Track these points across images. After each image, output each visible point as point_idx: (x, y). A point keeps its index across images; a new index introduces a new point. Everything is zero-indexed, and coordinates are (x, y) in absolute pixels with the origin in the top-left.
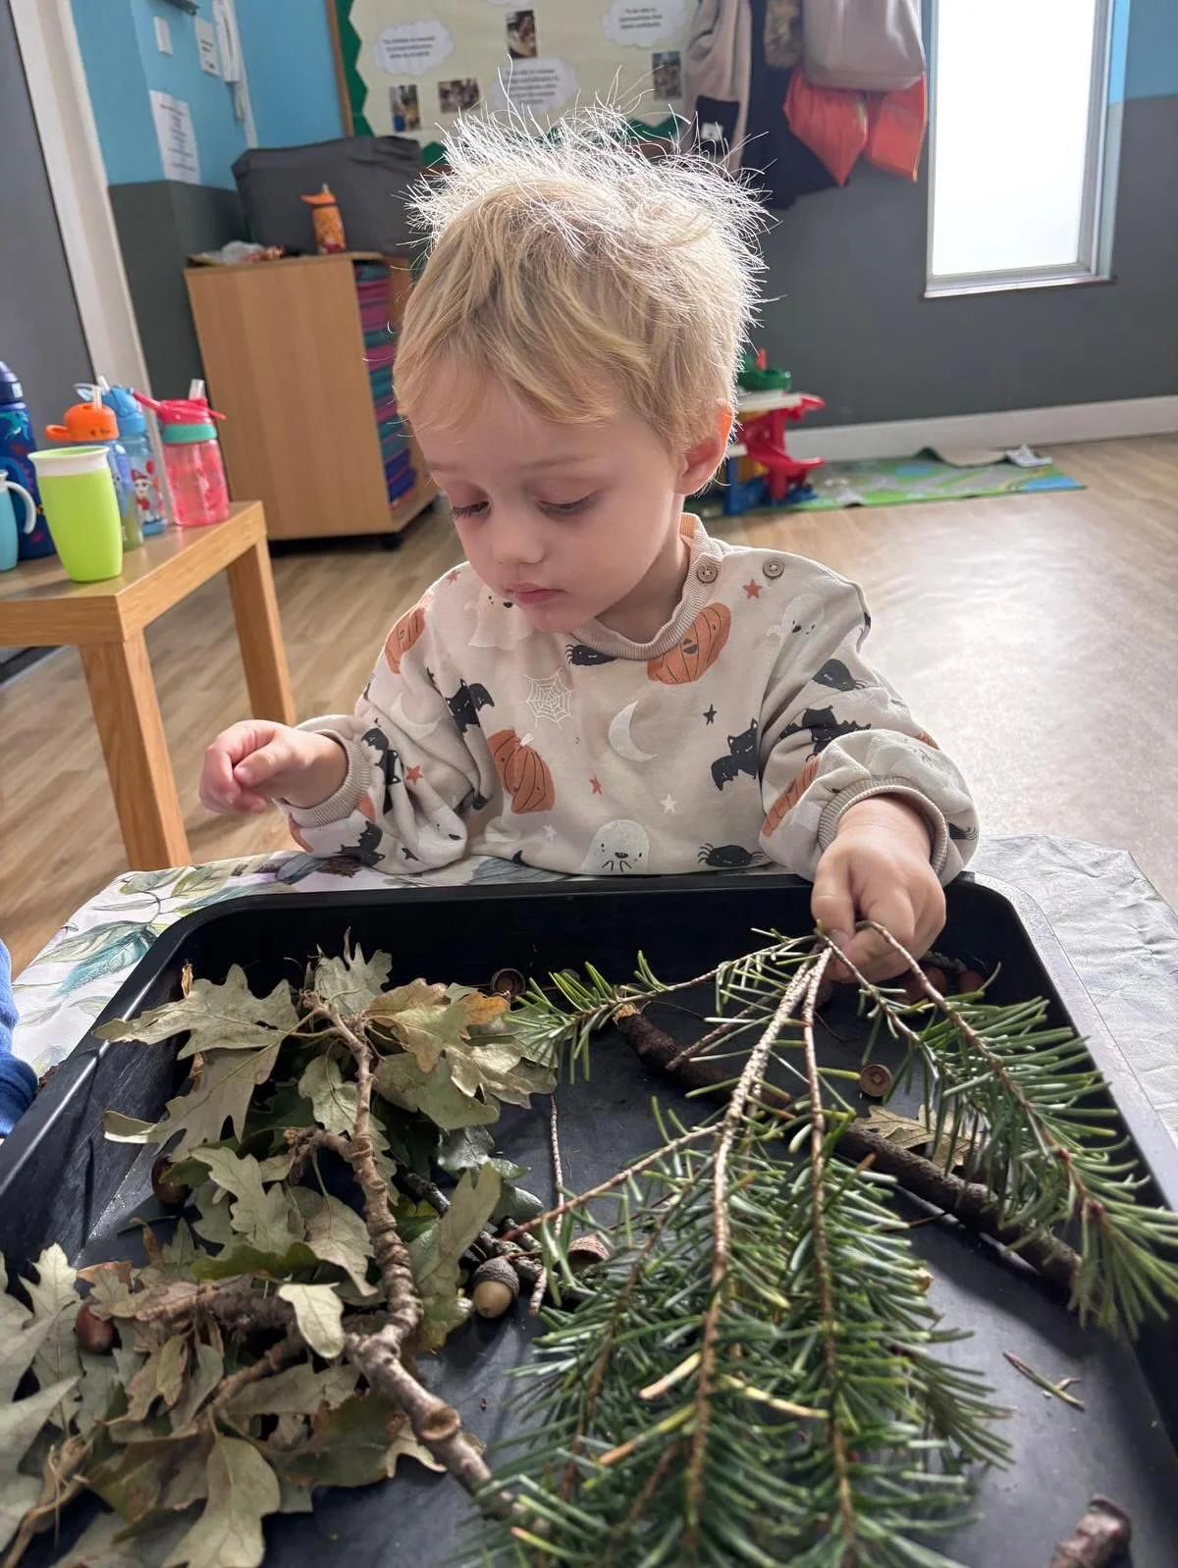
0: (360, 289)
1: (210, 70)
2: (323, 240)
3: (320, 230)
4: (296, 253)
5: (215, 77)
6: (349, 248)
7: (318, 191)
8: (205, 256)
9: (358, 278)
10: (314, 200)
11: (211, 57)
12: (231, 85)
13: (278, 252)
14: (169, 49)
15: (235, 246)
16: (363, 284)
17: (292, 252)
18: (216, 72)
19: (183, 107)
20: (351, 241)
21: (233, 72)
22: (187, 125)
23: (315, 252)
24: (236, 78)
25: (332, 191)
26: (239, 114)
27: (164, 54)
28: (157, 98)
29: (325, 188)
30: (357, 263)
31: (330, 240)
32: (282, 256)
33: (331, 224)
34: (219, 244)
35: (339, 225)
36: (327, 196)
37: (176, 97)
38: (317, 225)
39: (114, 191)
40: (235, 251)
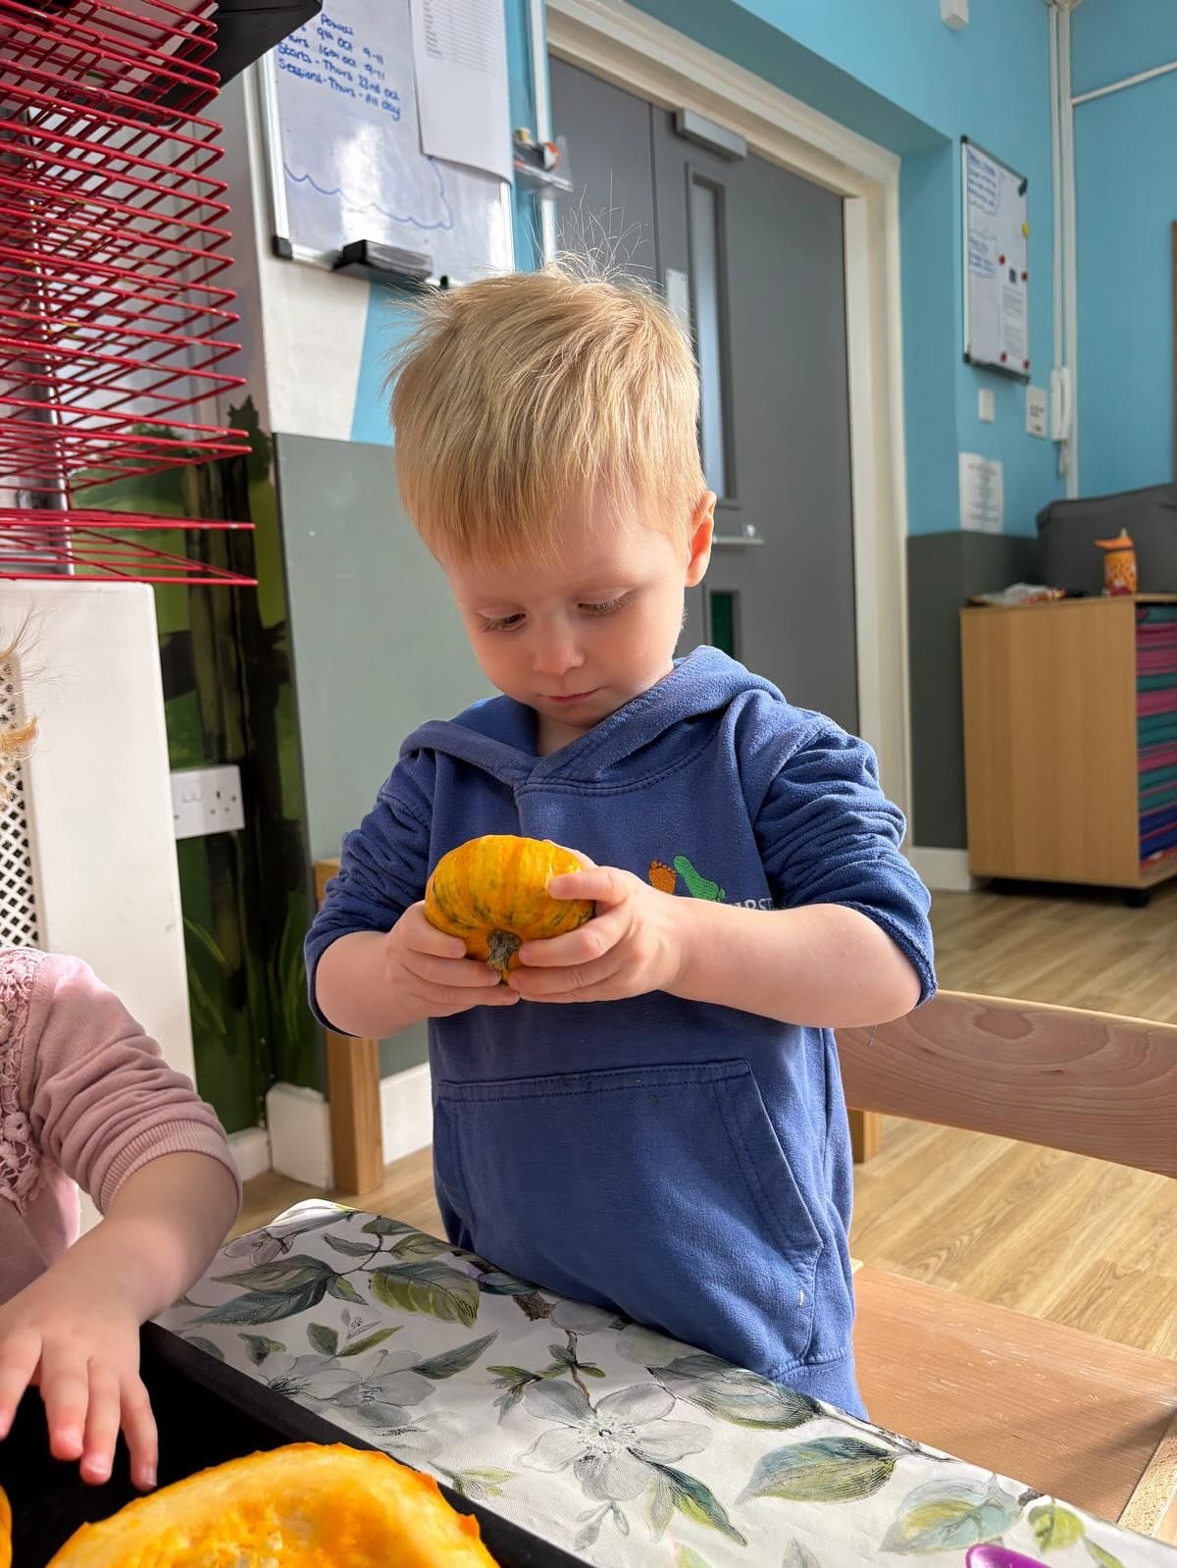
0: (1140, 632)
1: (1037, 433)
2: (1111, 582)
3: (1110, 574)
4: (1079, 595)
5: (1042, 439)
6: (1140, 590)
7: (1116, 536)
8: (986, 598)
9: (1139, 621)
10: (1108, 544)
11: (1040, 421)
12: (1059, 445)
13: (1058, 594)
14: (991, 417)
15: (1018, 588)
16: (1147, 626)
17: (1074, 594)
18: (1043, 433)
19: (997, 466)
20: (1142, 585)
21: (1060, 433)
22: (997, 483)
23: (1098, 593)
24: (1064, 435)
25: (1130, 535)
26: (1061, 468)
27: (986, 422)
28: (967, 461)
29: (1124, 533)
30: (1140, 605)
31: (1119, 583)
32: (1061, 599)
33: (1124, 566)
34: (1001, 587)
35: (1133, 568)
36: (1124, 540)
37: (989, 455)
38: (1108, 568)
39: (913, 543)
40: (1019, 593)
